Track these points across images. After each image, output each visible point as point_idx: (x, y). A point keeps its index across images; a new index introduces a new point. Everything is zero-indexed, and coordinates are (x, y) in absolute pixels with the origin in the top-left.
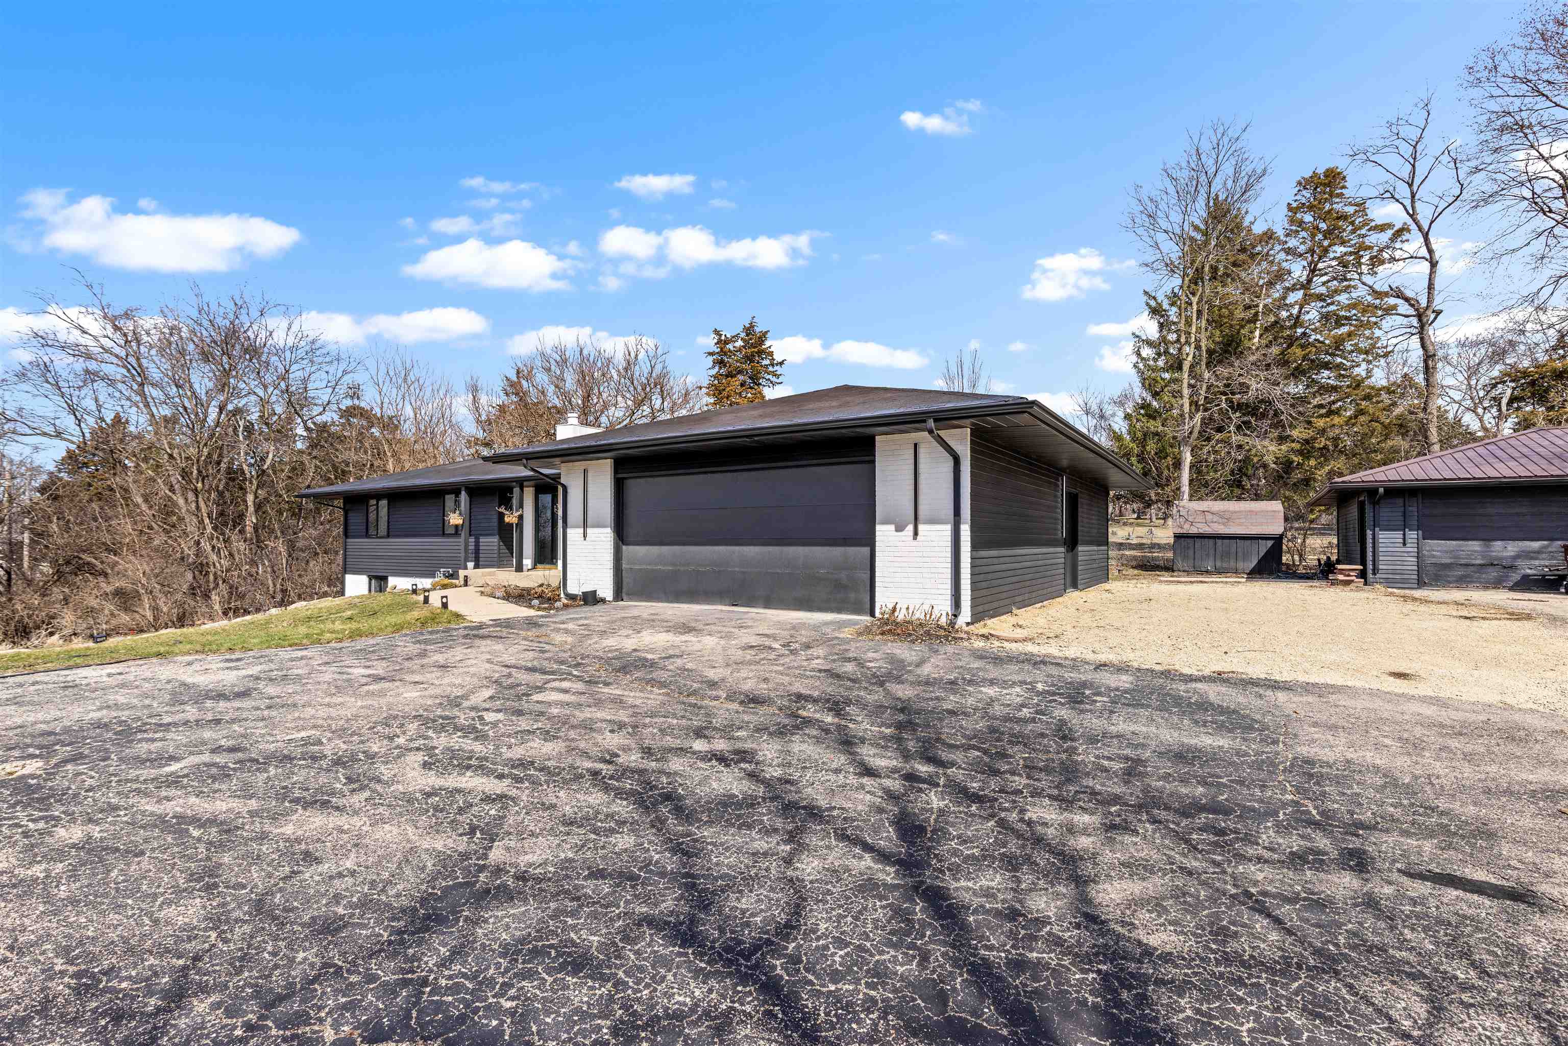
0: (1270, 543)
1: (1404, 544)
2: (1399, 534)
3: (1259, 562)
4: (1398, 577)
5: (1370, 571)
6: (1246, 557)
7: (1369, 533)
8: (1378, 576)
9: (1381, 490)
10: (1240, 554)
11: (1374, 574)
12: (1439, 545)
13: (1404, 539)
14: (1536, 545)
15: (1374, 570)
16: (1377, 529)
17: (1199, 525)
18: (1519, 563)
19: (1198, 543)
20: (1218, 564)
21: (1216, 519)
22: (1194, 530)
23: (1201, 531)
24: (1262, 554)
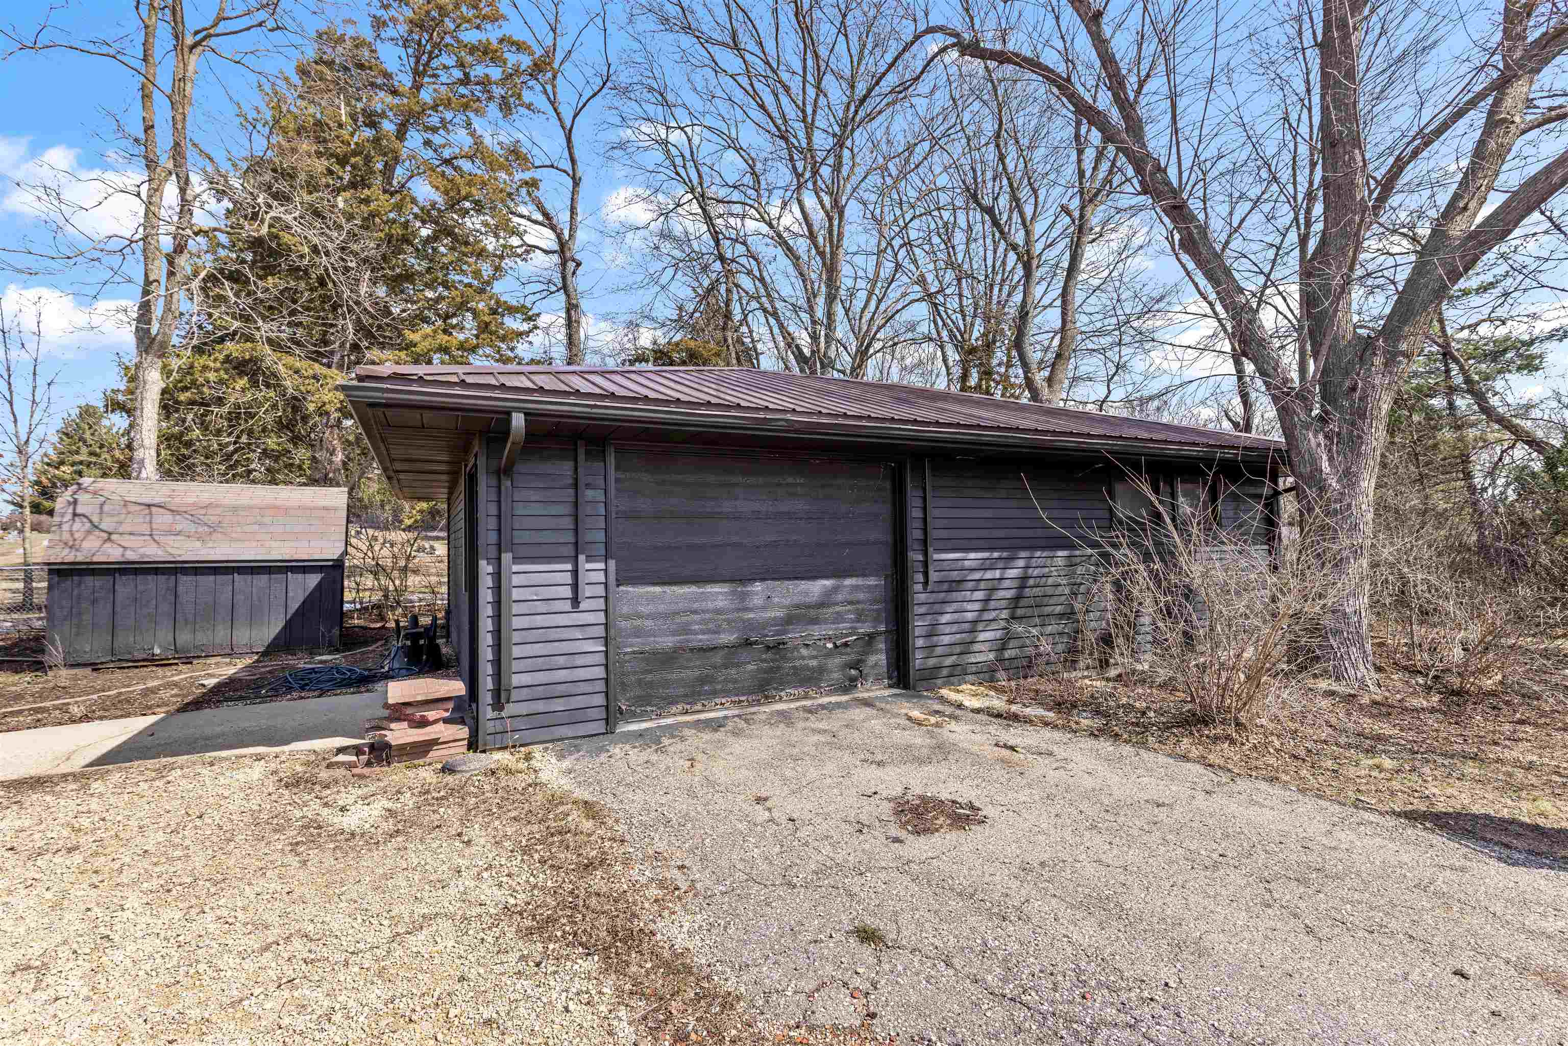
0: (313, 580)
1: (575, 601)
2: (561, 572)
3: (289, 624)
4: (558, 705)
5: (486, 698)
6: (254, 617)
7: (485, 568)
8: (510, 709)
9: (518, 421)
10: (241, 611)
11: (498, 705)
12: (652, 599)
13: (575, 586)
14: (817, 587)
15: (497, 693)
16: (506, 557)
17: (127, 541)
18: (793, 635)
19: (125, 587)
20: (184, 638)
21: (182, 524)
22: (112, 554)
23: (131, 556)
24: (294, 606)
